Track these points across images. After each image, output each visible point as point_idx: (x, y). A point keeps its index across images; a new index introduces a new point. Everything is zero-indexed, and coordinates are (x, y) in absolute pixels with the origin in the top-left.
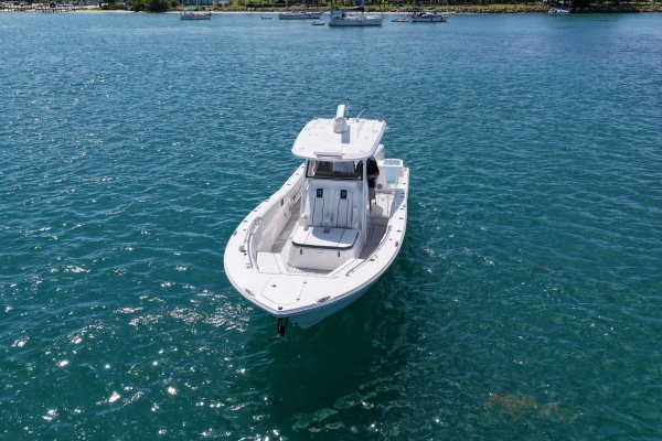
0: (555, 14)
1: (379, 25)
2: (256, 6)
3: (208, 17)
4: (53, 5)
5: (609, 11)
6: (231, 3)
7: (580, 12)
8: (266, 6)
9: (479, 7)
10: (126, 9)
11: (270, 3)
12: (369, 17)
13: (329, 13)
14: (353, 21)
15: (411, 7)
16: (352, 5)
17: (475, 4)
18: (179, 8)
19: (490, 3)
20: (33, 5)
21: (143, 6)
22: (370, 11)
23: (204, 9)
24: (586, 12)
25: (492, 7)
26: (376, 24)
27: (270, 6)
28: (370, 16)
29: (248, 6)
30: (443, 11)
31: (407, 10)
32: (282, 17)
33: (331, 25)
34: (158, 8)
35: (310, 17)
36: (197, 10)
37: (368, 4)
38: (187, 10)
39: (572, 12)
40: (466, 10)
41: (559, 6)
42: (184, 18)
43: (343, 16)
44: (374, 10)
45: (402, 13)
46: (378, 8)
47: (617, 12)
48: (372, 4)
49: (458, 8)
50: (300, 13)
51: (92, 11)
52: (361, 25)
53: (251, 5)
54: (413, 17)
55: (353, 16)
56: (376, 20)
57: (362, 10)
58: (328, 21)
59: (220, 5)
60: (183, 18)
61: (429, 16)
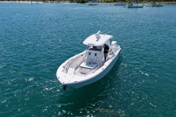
2: (108, 2)
3: (96, 5)
4: (59, 2)
6: (102, 1)
9: (174, 2)
10: (76, 2)
11: (112, 1)
12: (139, 5)
13: (128, 4)
14: (135, 6)
15: (152, 2)
16: (135, 2)
17: (172, 1)
18: (88, 2)
20: (55, 1)
21: (80, 2)
22: (140, 3)
23: (95, 3)
26: (142, 7)
27: (112, 2)
28: (140, 5)
29: (106, 2)
30: (162, 3)
31: (151, 3)
32: (115, 5)
33: (128, 7)
34: (83, 2)
35: (123, 5)
36: (93, 3)
37: (140, 1)
38: (90, 3)
40: (170, 3)
43: (132, 5)
44: (141, 3)
45: (149, 4)
46: (142, 2)
48: (141, 1)
49: (167, 2)
50: (120, 4)
51: (67, 3)
52: (137, 7)
54: (153, 5)
56: (141, 6)
57: (138, 3)
59: (99, 2)
60: (89, 5)
61: (158, 5)
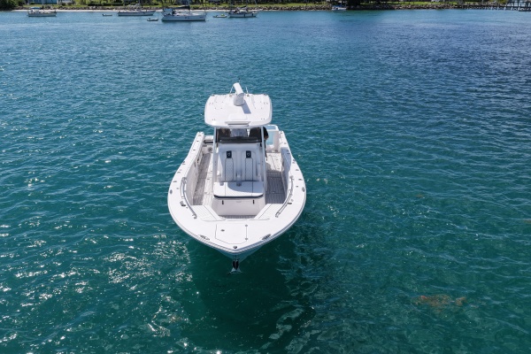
0: (337, 11)
1: (204, 21)
2: (96, 5)
3: (54, 15)
5: (373, 8)
6: (74, 3)
7: (354, 9)
8: (105, 5)
9: (280, 6)
11: (109, 2)
12: (194, 14)
13: (161, 10)
14: (182, 17)
15: (227, 6)
16: (179, 4)
17: (276, 3)
18: (24, 6)
19: (288, 2)
22: (195, 8)
23: (49, 8)
24: (358, 9)
25: (290, 5)
26: (201, 19)
27: (109, 5)
28: (196, 13)
29: (90, 5)
30: (252, 8)
31: (224, 8)
32: (120, 15)
33: (163, 21)
35: (145, 14)
36: (42, 8)
37: (193, 3)
38: (34, 9)
39: (349, 9)
40: (270, 8)
41: (339, 5)
42: (31, 15)
43: (173, 13)
44: (197, 8)
45: (221, 10)
46: (201, 6)
47: (379, 9)
48: (195, 3)
49: (264, 6)
50: (136, 11)
52: (189, 20)
53: (92, 4)
54: (230, 13)
55: (181, 13)
56: (201, 17)
57: (189, 8)
58: (161, 17)
59: (64, 4)
61: (243, 13)
